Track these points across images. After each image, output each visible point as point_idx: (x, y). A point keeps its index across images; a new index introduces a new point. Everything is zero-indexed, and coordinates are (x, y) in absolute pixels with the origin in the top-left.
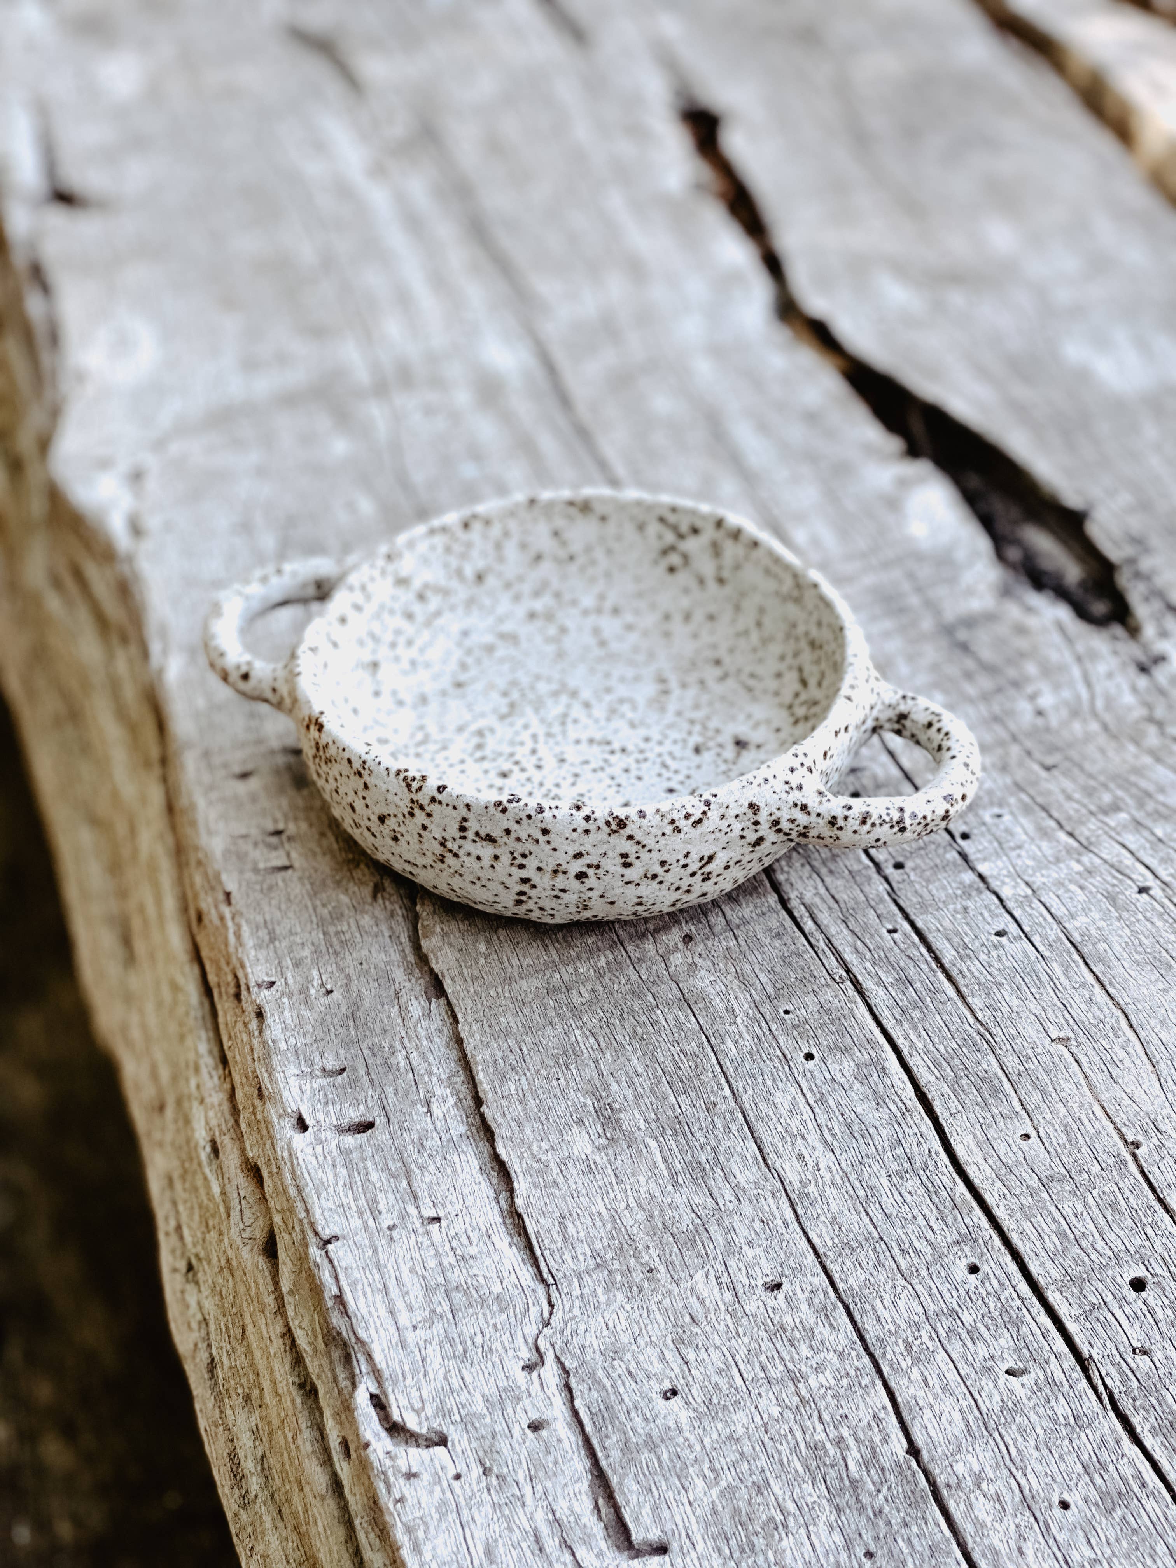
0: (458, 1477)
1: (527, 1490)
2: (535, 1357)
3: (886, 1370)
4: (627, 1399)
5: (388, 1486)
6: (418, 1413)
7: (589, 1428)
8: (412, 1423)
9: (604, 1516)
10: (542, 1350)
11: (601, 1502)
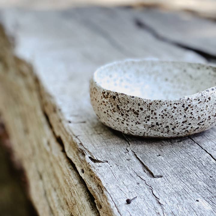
0: (111, 167)
1: (128, 168)
3: (208, 152)
4: (149, 156)
5: (94, 168)
6: (101, 158)
7: (141, 159)
8: (99, 159)
9: (146, 172)
10: (128, 150)
11: (145, 170)
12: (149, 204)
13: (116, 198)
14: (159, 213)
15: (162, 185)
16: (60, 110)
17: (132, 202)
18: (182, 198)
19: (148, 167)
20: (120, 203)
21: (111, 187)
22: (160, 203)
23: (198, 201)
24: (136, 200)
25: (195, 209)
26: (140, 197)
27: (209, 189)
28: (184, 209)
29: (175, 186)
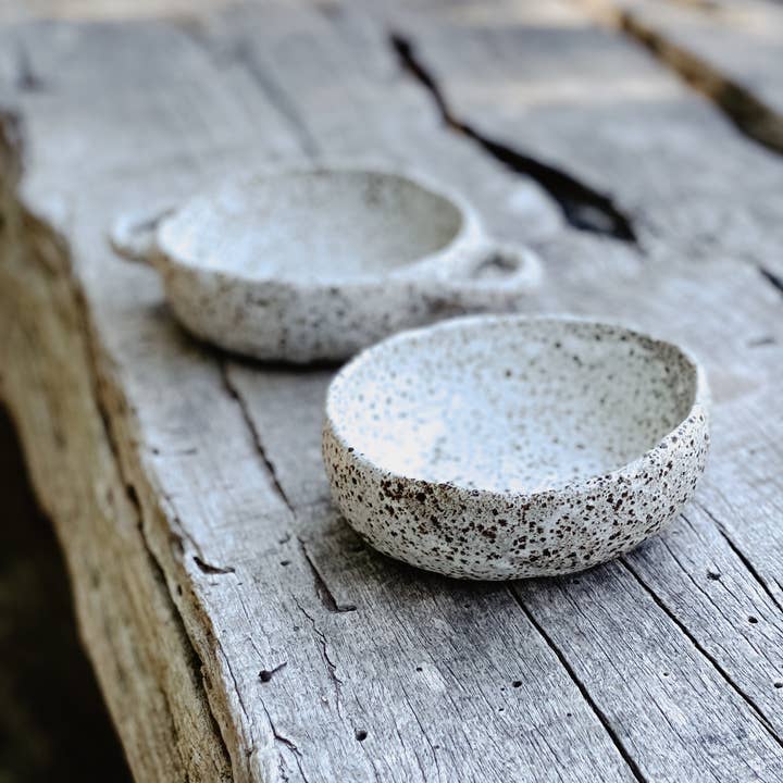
0: (240, 584)
1: (279, 588)
2: (285, 538)
5: (202, 589)
6: (219, 560)
8: (216, 565)
9: (321, 597)
10: (290, 535)
11: (320, 591)
12: (310, 680)
13: (240, 667)
14: (327, 703)
15: (349, 631)
16: (134, 411)
17: (274, 678)
18: (386, 664)
19: (328, 583)
20: (247, 681)
21: (232, 639)
22: (334, 677)
23: (419, 669)
24: (285, 672)
25: (408, 690)
26: (295, 664)
27: (453, 637)
28: (386, 690)
29: (379, 632)
